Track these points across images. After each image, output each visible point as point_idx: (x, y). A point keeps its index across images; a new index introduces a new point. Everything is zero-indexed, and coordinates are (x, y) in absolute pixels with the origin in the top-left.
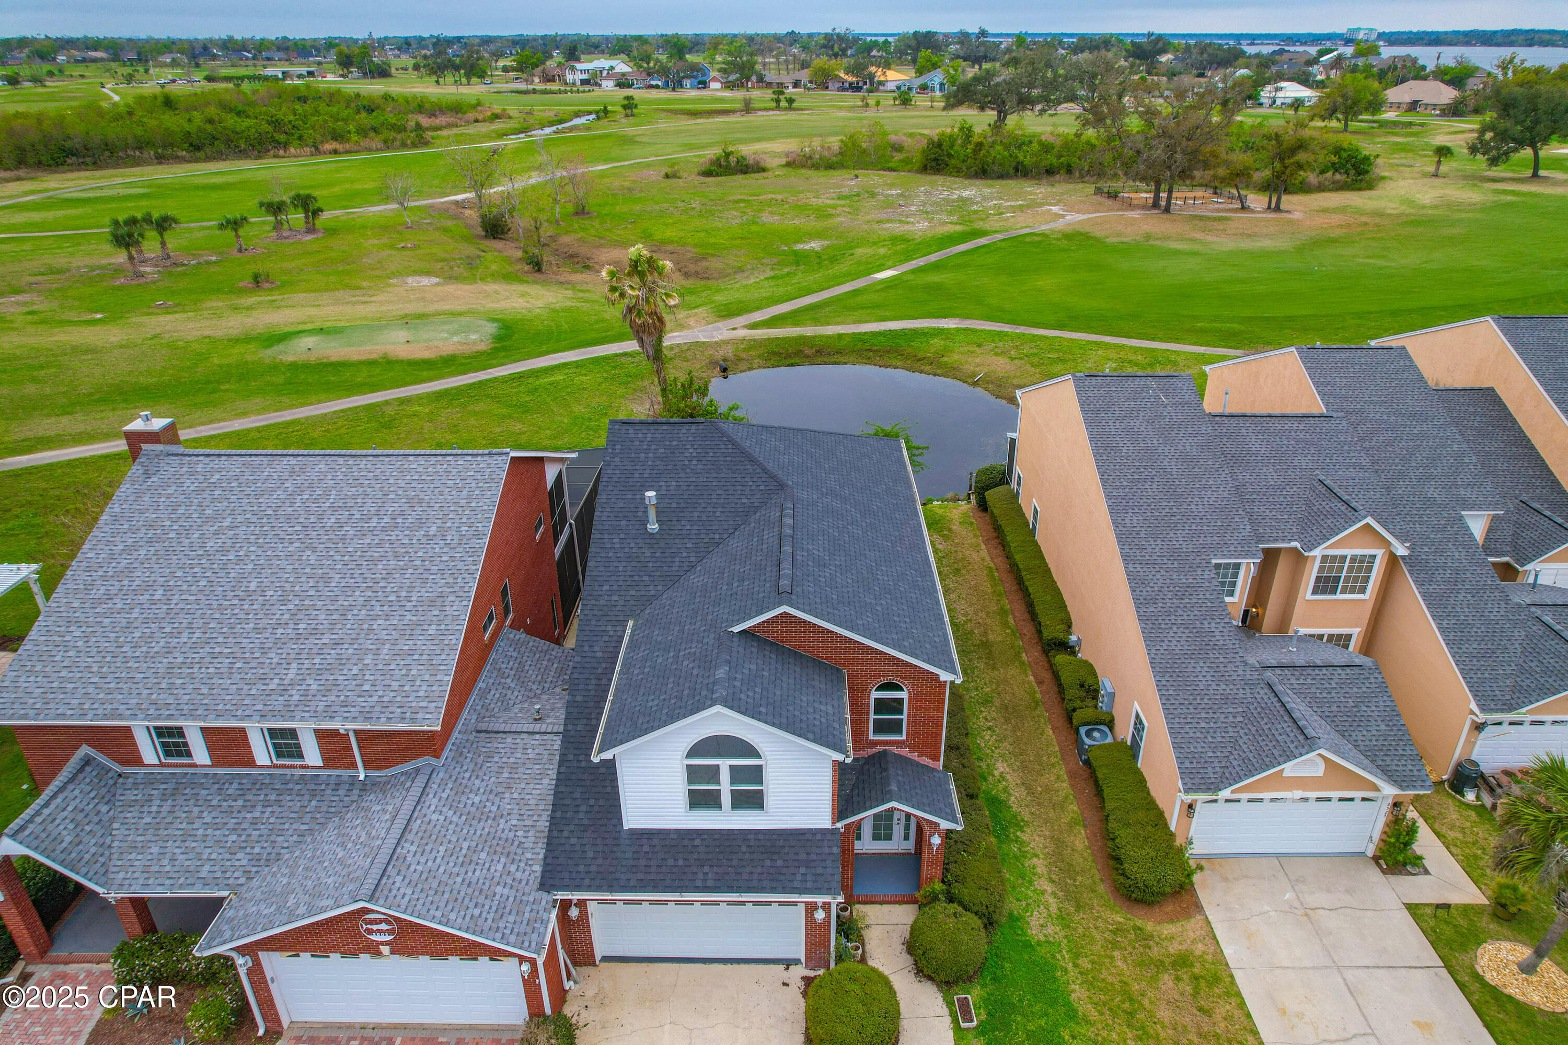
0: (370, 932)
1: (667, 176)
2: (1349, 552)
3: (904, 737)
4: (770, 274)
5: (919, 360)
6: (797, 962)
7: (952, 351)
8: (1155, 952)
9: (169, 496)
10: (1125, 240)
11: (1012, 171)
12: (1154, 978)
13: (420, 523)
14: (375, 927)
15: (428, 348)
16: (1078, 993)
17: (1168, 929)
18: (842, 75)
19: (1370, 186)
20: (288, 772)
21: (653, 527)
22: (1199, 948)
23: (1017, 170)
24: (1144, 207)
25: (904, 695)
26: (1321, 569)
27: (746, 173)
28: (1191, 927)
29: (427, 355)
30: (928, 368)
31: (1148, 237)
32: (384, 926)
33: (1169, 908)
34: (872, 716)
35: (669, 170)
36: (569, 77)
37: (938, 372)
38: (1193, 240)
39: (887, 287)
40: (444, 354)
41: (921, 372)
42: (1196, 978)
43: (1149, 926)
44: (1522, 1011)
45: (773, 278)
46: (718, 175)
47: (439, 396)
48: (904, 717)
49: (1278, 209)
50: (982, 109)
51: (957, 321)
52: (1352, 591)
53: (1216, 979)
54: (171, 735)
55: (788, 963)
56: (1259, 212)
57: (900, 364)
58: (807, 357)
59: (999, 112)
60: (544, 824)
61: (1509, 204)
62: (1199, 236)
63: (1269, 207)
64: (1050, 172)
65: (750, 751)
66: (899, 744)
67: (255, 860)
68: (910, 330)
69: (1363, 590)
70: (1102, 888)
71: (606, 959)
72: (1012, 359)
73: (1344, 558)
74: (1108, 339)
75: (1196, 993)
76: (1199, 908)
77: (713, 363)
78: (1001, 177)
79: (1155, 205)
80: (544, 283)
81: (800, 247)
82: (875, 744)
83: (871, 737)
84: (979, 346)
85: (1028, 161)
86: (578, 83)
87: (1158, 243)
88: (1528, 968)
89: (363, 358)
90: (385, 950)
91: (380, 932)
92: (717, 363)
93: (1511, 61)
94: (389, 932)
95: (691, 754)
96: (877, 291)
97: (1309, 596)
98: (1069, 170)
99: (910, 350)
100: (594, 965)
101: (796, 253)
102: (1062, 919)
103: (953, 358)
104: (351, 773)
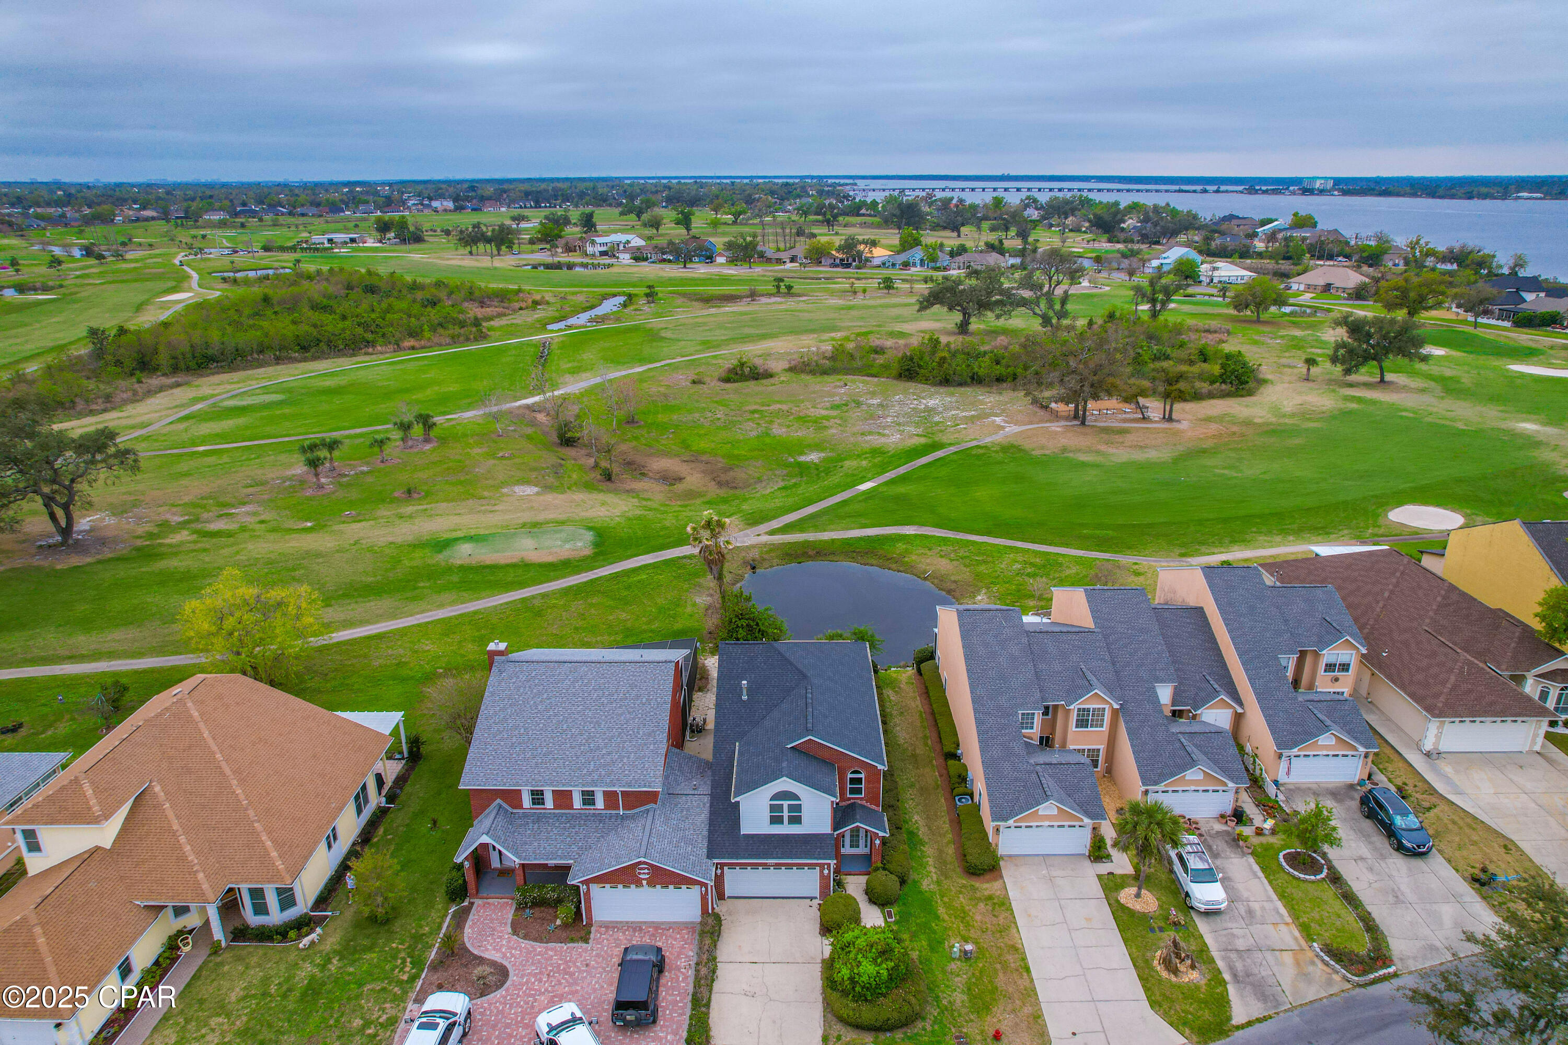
0: (640, 873)
1: (694, 382)
2: (1091, 706)
3: (863, 796)
4: (782, 484)
5: (888, 559)
6: (816, 898)
7: (911, 553)
8: (978, 895)
9: (514, 683)
10: (1047, 452)
11: (969, 380)
12: (977, 904)
13: (638, 697)
14: (643, 871)
15: (551, 553)
16: (941, 911)
17: (985, 886)
18: (834, 253)
19: (1250, 393)
20: (587, 812)
21: (745, 698)
22: (998, 893)
23: (972, 378)
24: (1067, 418)
25: (862, 776)
26: (1078, 715)
27: (757, 379)
28: (997, 885)
29: (550, 559)
30: (894, 566)
31: (1064, 450)
32: (646, 871)
33: (988, 877)
34: (849, 786)
35: (695, 378)
36: (590, 249)
37: (901, 569)
38: (1098, 452)
39: (866, 498)
40: (562, 558)
41: (889, 569)
42: (994, 904)
43: (977, 885)
44: (1131, 913)
45: (784, 488)
46: (735, 381)
47: (567, 591)
48: (863, 786)
49: (1170, 419)
50: (951, 309)
51: (915, 528)
52: (1096, 726)
53: (1003, 904)
54: (537, 794)
55: (812, 899)
56: (1156, 422)
57: (874, 562)
58: (810, 556)
59: (964, 314)
60: (705, 833)
61: (1350, 412)
62: (1103, 448)
63: (1164, 417)
64: (1000, 380)
65: (796, 797)
66: (861, 799)
67: (581, 848)
68: (883, 535)
69: (1102, 726)
70: (958, 870)
71: (729, 897)
72: (952, 560)
73: (1088, 710)
74: (1019, 544)
75: (993, 910)
76: (1001, 877)
77: (745, 563)
78: (960, 385)
79: (1076, 417)
80: (615, 491)
81: (802, 459)
82: (850, 799)
83: (848, 795)
84: (930, 549)
85: (982, 372)
86: (598, 254)
87: (1071, 455)
88: (1138, 895)
89: (509, 561)
90: (644, 882)
91: (645, 874)
92: (748, 562)
93: (1417, 243)
94: (648, 874)
95: (772, 799)
96: (860, 501)
97: (1074, 729)
98: (1015, 378)
99: (881, 552)
100: (727, 900)
101: (800, 465)
102: (938, 882)
103: (912, 558)
104: (617, 812)
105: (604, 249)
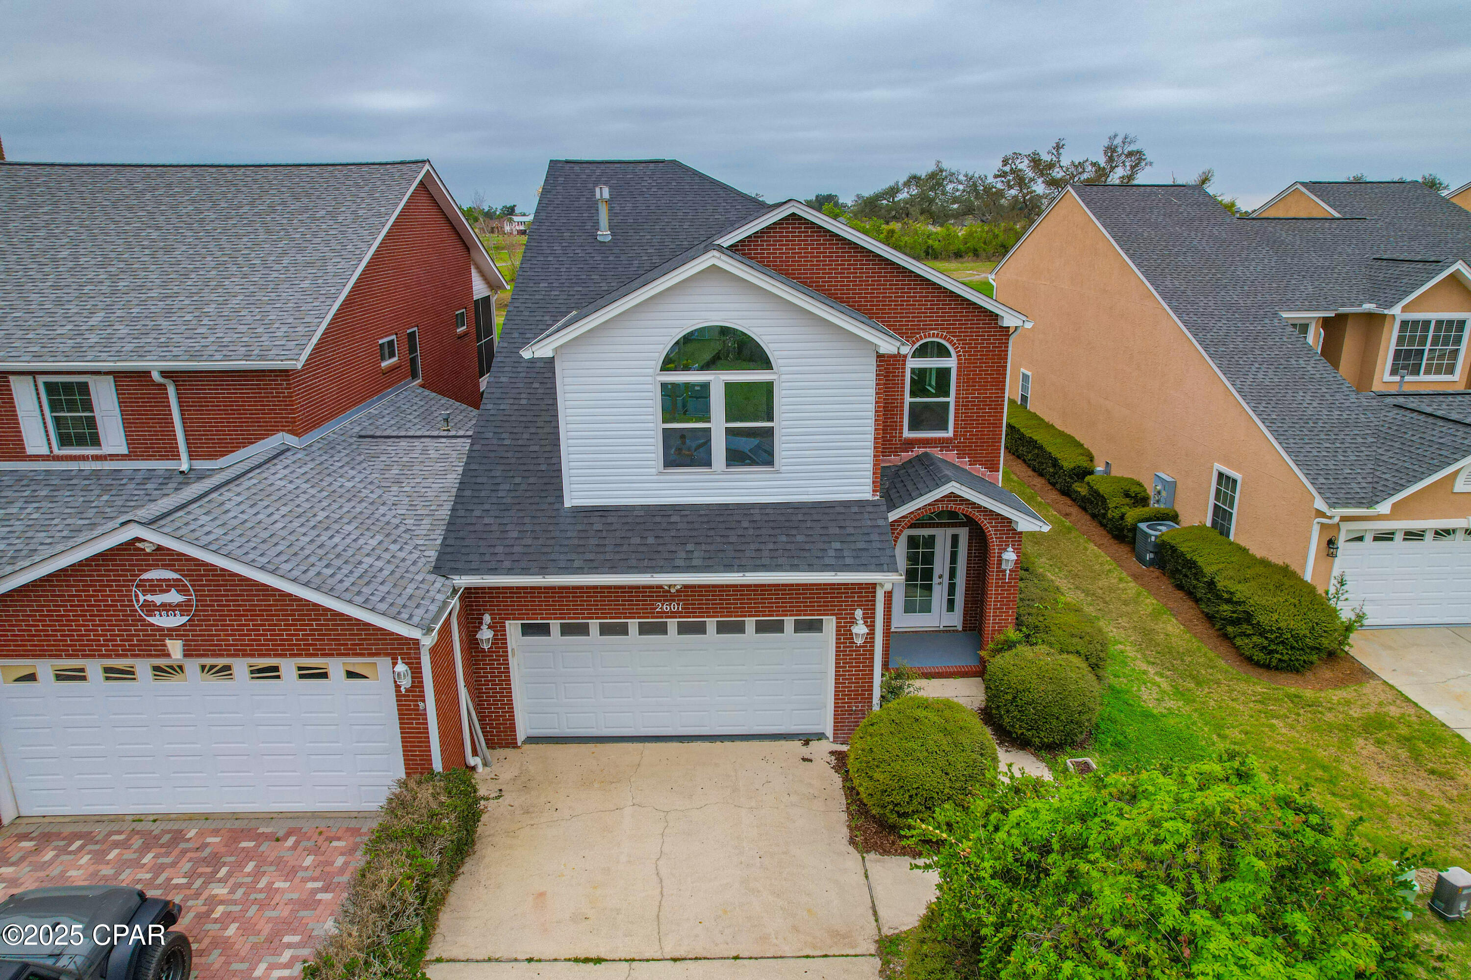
0: (151, 609)
2: (1433, 316)
3: (950, 434)
6: (820, 736)
8: (1332, 717)
11: (923, 255)
12: (1345, 742)
14: (159, 599)
17: (1336, 695)
20: (73, 466)
21: (605, 235)
22: (1394, 711)
23: (927, 254)
25: (951, 363)
26: (1400, 340)
28: (1369, 692)
32: (174, 597)
33: (1329, 674)
34: (908, 399)
36: (507, 228)
42: (1404, 739)
48: (951, 399)
52: (1438, 372)
53: (1434, 739)
55: (807, 739)
60: (445, 512)
66: (943, 444)
69: (1451, 370)
71: (532, 740)
73: (1427, 323)
76: (1369, 674)
82: (910, 444)
83: (907, 434)
90: (175, 648)
91: (167, 608)
94: (182, 608)
95: (668, 364)
97: (1387, 377)
98: (976, 254)
100: (513, 745)
102: (1184, 694)
104: (169, 464)
105: (522, 228)
